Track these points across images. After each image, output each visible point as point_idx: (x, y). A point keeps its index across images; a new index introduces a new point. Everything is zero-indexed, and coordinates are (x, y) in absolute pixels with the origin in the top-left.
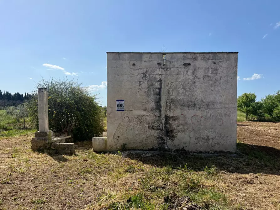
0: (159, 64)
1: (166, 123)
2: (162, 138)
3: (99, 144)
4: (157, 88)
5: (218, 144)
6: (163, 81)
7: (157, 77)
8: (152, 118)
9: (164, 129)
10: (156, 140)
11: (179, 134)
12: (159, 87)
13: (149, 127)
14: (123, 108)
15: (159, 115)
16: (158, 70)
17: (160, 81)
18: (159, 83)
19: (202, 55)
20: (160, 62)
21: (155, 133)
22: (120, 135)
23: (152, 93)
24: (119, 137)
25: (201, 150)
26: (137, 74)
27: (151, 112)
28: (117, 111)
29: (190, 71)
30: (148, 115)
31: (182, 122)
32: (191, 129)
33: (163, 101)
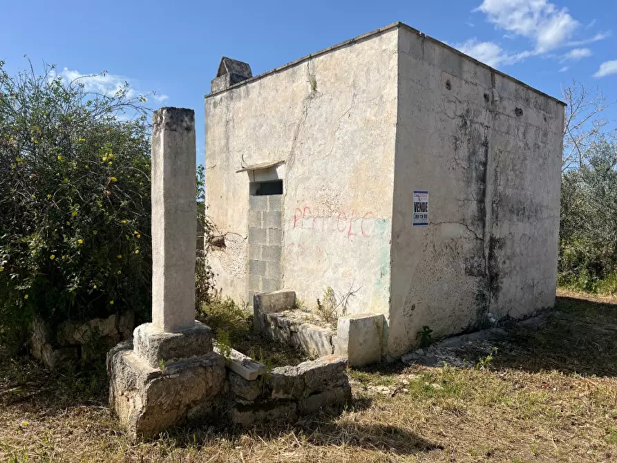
0: (486, 96)
1: (491, 256)
2: (484, 295)
3: (365, 341)
4: (480, 163)
5: (541, 294)
6: (489, 145)
7: (482, 131)
8: (471, 246)
9: (487, 272)
10: (474, 303)
11: (504, 280)
12: (483, 159)
13: (466, 269)
14: (426, 216)
15: (481, 236)
16: (484, 112)
17: (485, 144)
18: (484, 149)
20: (488, 92)
21: (473, 284)
22: (415, 302)
23: (474, 175)
24: (413, 308)
26: (452, 115)
27: (470, 228)
28: (414, 224)
29: (522, 130)
30: (466, 236)
31: (509, 251)
32: (518, 268)
33: (488, 199)
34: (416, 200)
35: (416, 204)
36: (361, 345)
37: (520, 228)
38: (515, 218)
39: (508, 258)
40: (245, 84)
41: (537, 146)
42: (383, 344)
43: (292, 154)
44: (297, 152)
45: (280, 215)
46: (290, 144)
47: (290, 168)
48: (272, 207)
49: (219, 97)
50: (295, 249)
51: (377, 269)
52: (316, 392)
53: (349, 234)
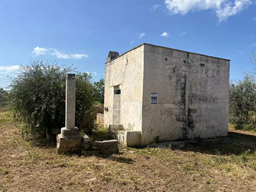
0: (185, 61)
1: (189, 115)
2: (186, 128)
3: (133, 139)
4: (183, 83)
5: (218, 130)
6: (187, 77)
7: (183, 73)
8: (178, 111)
9: (187, 120)
10: (181, 131)
11: (197, 124)
12: (184, 82)
13: (176, 119)
14: (156, 101)
15: (183, 108)
16: (184, 67)
17: (185, 77)
18: (184, 79)
19: (212, 58)
20: (185, 60)
21: (180, 124)
22: (153, 128)
23: (179, 87)
24: (152, 130)
25: (210, 136)
26: (168, 69)
27: (178, 105)
28: (152, 103)
29: (204, 71)
30: (176, 108)
31: (198, 114)
32: (204, 120)
33: (187, 96)
34: (152, 96)
35: (152, 98)
37: (204, 106)
38: (202, 102)
39: (198, 116)
41: (213, 76)
42: (140, 140)
44: (124, 81)
46: (122, 78)
47: (122, 86)
48: (118, 98)
49: (108, 64)
50: (123, 111)
51: (139, 117)
53: (134, 106)
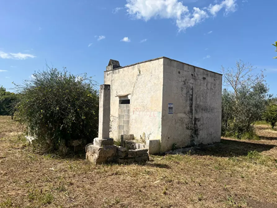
0: (192, 75)
1: (195, 124)
2: (193, 136)
4: (191, 95)
5: (215, 137)
6: (194, 89)
7: (191, 85)
8: (188, 120)
9: (194, 129)
10: (189, 138)
11: (200, 131)
12: (192, 94)
13: (186, 127)
14: (172, 111)
15: (191, 117)
16: (191, 80)
17: (192, 89)
18: (192, 90)
19: (210, 73)
20: (193, 73)
21: (189, 132)
22: (169, 136)
23: (188, 98)
24: (169, 138)
25: (209, 142)
26: (181, 81)
27: (188, 114)
28: (169, 113)
29: (205, 84)
30: (186, 117)
31: (202, 123)
32: (205, 128)
33: (193, 106)
34: (169, 106)
35: (169, 107)
36: (153, 148)
37: (206, 115)
38: (204, 112)
39: (202, 125)
40: (118, 69)
41: (211, 89)
42: (160, 148)
43: (133, 91)
44: (134, 91)
45: (129, 110)
46: (132, 88)
47: (132, 96)
48: (126, 108)
49: (109, 72)
50: (134, 121)
51: (158, 126)
52: (140, 157)
53: (150, 116)
